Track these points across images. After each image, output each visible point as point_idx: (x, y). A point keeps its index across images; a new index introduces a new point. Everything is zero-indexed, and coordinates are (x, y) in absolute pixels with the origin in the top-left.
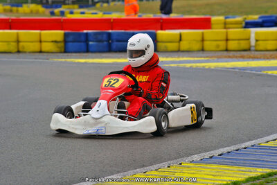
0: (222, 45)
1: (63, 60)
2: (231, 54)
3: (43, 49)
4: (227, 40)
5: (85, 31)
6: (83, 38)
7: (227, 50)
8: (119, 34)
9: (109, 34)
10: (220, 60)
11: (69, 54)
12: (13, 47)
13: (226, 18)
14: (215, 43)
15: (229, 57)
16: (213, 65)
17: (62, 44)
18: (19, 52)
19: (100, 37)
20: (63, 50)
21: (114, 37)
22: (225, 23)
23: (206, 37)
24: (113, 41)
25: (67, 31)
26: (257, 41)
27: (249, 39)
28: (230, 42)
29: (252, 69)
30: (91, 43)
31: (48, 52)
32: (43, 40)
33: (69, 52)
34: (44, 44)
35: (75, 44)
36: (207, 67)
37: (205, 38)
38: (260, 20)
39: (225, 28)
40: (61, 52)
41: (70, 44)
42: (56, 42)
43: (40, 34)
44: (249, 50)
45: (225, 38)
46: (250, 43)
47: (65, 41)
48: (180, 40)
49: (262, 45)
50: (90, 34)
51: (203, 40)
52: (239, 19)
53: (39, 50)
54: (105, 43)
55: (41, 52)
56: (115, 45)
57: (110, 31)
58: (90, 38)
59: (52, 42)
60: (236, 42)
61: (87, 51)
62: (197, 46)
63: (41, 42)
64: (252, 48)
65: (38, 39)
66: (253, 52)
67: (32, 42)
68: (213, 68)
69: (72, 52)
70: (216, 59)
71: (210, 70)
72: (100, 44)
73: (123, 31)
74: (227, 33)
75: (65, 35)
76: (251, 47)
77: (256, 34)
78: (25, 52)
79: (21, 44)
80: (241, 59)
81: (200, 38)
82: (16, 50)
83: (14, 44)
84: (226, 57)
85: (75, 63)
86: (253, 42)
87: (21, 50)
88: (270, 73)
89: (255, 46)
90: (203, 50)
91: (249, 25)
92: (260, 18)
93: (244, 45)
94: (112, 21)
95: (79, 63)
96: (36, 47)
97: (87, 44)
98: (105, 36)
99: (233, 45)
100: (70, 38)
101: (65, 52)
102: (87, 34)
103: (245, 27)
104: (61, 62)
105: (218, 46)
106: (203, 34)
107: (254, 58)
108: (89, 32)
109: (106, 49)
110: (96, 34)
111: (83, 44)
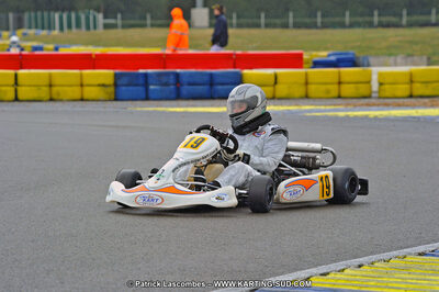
0: (334, 90)
3: (86, 97)
4: (340, 83)
5: (141, 71)
6: (141, 81)
7: (339, 97)
8: (191, 75)
9: (177, 75)
12: (44, 93)
14: (324, 87)
17: (112, 89)
18: (51, 100)
19: (164, 80)
20: (113, 97)
21: (184, 80)
23: (311, 79)
24: (182, 85)
25: (117, 71)
26: (381, 84)
27: (369, 82)
28: (344, 87)
30: (152, 87)
31: (93, 100)
32: (84, 83)
33: (122, 100)
34: (86, 89)
35: (131, 88)
37: (310, 81)
40: (110, 100)
41: (124, 88)
42: (103, 85)
43: (81, 75)
44: (369, 97)
45: (337, 81)
46: (371, 87)
47: (116, 85)
48: (276, 83)
49: (389, 91)
50: (151, 74)
51: (307, 83)
53: (79, 97)
54: (172, 87)
55: (82, 100)
56: (185, 89)
57: (178, 71)
58: (150, 80)
59: (99, 85)
60: (352, 85)
61: (147, 98)
62: (300, 91)
63: (82, 85)
64: (374, 95)
65: (78, 81)
66: (375, 100)
67: (71, 86)
69: (125, 100)
72: (165, 88)
73: (193, 70)
74: (339, 73)
75: (116, 75)
76: (371, 92)
77: (380, 75)
78: (61, 100)
79: (55, 89)
81: (303, 81)
82: (48, 97)
83: (46, 89)
86: (375, 87)
87: (55, 97)
89: (379, 92)
90: (307, 97)
93: (363, 90)
96: (75, 92)
97: (147, 90)
98: (172, 79)
99: (347, 90)
101: (116, 99)
102: (146, 75)
105: (328, 91)
106: (306, 74)
108: (149, 71)
109: (173, 96)
110: (159, 75)
111: (141, 89)
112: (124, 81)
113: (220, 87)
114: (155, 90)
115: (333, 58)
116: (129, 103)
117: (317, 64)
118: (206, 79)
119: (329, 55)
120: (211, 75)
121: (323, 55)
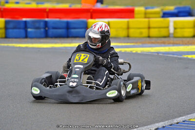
0: (145, 32)
1: (6, 45)
2: (153, 40)
4: (149, 28)
5: (24, 19)
6: (22, 25)
7: (149, 37)
8: (54, 22)
9: (46, 23)
10: (144, 45)
11: (10, 40)
13: (146, 8)
14: (138, 31)
15: (152, 43)
16: (139, 50)
17: (3, 31)
19: (37, 25)
20: (4, 36)
21: (50, 25)
22: (146, 14)
23: (131, 25)
24: (49, 29)
25: (8, 19)
26: (175, 28)
27: (168, 27)
28: (152, 30)
29: (173, 53)
30: (29, 30)
33: (10, 38)
35: (16, 30)
36: (134, 52)
38: (176, 11)
39: (145, 17)
40: (2, 38)
41: (10, 31)
44: (168, 37)
45: (146, 26)
46: (169, 31)
47: (6, 28)
49: (180, 33)
50: (29, 22)
51: (128, 28)
52: (157, 9)
54: (42, 30)
56: (51, 31)
57: (47, 19)
58: (28, 25)
60: (157, 30)
61: (26, 37)
62: (123, 33)
64: (171, 35)
66: (172, 39)
68: (139, 52)
69: (12, 38)
70: (140, 44)
71: (137, 54)
72: (38, 30)
73: (58, 19)
74: (149, 22)
75: (6, 23)
76: (169, 34)
77: (175, 22)
80: (163, 45)
81: (125, 26)
84: (149, 43)
85: (17, 48)
86: (172, 30)
88: (190, 56)
89: (173, 34)
90: (128, 36)
91: (166, 15)
92: (176, 9)
93: (164, 32)
94: (47, 10)
95: (20, 47)
97: (26, 31)
98: (42, 25)
99: (154, 32)
100: (11, 25)
101: (6, 37)
102: (26, 22)
103: (163, 17)
104: (4, 47)
105: (141, 33)
106: (128, 22)
107: (174, 44)
108: (28, 19)
109: (43, 35)
110: (33, 22)
111: (22, 31)
113: (73, 30)
114: (30, 32)
118: (64, 25)
120: (68, 23)
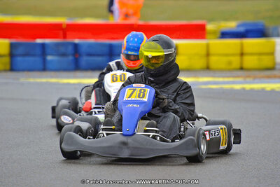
0: (236, 61)
4: (242, 54)
5: (39, 41)
6: (38, 51)
7: (242, 69)
8: (90, 46)
9: (76, 46)
14: (225, 59)
17: (7, 59)
19: (62, 50)
20: (8, 67)
21: (83, 50)
23: (212, 51)
24: (80, 55)
25: (14, 41)
27: (272, 54)
28: (246, 58)
30: (49, 58)
33: (18, 70)
35: (27, 59)
40: (5, 70)
41: (19, 59)
44: (272, 69)
45: (238, 51)
46: (274, 59)
47: (12, 55)
50: (49, 44)
51: (208, 55)
54: (71, 58)
56: (84, 60)
57: (77, 41)
58: (48, 50)
60: (255, 58)
61: (44, 68)
62: (200, 63)
64: (278, 67)
69: (23, 70)
73: (92, 41)
74: (242, 45)
75: (12, 46)
76: (275, 64)
81: (204, 52)
86: (278, 58)
90: (208, 68)
93: (266, 61)
94: (64, 26)
97: (44, 61)
98: (70, 49)
99: (250, 61)
101: (12, 69)
102: (43, 45)
105: (230, 63)
106: (208, 46)
108: (47, 41)
109: (71, 67)
110: (57, 45)
111: (38, 60)
112: (20, 50)
114: (52, 61)
115: (242, 29)
116: (25, 73)
117: (225, 35)
118: (106, 50)
119: (238, 26)
120: (111, 46)
121: (231, 25)
